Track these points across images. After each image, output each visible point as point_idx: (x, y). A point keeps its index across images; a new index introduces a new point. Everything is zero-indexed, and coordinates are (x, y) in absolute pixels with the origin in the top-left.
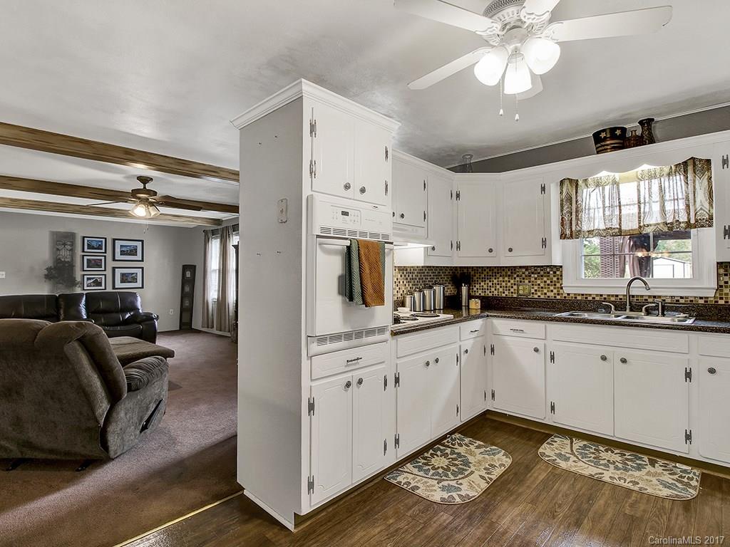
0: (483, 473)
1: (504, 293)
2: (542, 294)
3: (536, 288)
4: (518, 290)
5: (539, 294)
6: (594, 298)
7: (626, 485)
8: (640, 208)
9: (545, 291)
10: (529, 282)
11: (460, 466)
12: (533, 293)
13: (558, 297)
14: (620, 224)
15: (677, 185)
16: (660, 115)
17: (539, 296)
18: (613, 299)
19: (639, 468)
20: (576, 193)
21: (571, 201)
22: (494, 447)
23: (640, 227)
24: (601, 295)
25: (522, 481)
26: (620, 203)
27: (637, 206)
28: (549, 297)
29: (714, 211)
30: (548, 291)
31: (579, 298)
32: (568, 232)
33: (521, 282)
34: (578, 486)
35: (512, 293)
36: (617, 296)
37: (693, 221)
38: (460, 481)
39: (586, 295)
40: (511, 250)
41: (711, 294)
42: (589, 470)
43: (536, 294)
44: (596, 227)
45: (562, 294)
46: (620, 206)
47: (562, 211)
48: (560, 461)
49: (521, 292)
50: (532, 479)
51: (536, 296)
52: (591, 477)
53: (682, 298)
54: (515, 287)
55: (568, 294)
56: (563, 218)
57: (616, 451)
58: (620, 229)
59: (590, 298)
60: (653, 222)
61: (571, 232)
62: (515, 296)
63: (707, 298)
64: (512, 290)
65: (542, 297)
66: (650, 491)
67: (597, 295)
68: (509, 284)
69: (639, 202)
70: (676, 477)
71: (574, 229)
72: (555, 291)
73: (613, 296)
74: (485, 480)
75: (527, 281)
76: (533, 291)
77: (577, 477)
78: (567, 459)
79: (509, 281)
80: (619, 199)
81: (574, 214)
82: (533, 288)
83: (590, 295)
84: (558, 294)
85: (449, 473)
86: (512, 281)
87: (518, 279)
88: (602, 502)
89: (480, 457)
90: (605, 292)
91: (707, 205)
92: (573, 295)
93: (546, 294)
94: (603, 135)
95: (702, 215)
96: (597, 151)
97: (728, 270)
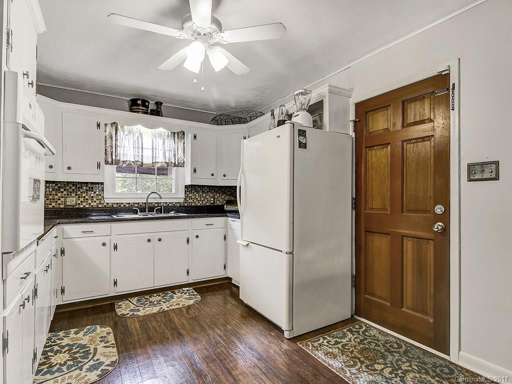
0: (103, 344)
1: (51, 204)
2: (87, 204)
3: (82, 199)
4: (65, 202)
5: (84, 204)
6: (125, 205)
7: (176, 307)
8: (153, 151)
9: (90, 202)
10: (76, 195)
11: (81, 351)
12: (79, 204)
13: (100, 206)
14: (142, 159)
15: (170, 143)
16: (165, 102)
17: (84, 206)
18: (136, 205)
19: (172, 297)
20: (116, 134)
21: (112, 139)
22: (88, 327)
23: (153, 163)
24: (129, 203)
25: (130, 334)
26: (142, 146)
27: (151, 150)
28: (92, 206)
29: (185, 159)
30: (92, 202)
31: (115, 206)
32: (110, 160)
33: (68, 195)
34: (159, 320)
35: (59, 204)
36: (139, 203)
37: (177, 163)
38: (95, 358)
39: (120, 203)
40: (69, 168)
41: (182, 200)
42: (155, 310)
43: (82, 204)
44: (128, 159)
45: (103, 204)
46: (142, 149)
47: (106, 144)
48: (137, 313)
49: (68, 203)
50: (133, 329)
51: (82, 206)
52: (159, 312)
53: (170, 203)
54: (62, 199)
55: (108, 204)
56: (106, 149)
57: (155, 295)
58: (142, 163)
59: (122, 206)
60: (160, 161)
61: (112, 160)
62: (62, 206)
63: (180, 203)
64: (59, 202)
65: (87, 206)
66: (186, 304)
67: (127, 203)
68: (56, 197)
69: (153, 148)
70: (188, 294)
71: (114, 158)
72: (98, 202)
73: (136, 203)
74: (110, 347)
75: (73, 195)
76: (79, 202)
77: (154, 315)
78: (138, 310)
79: (57, 195)
80: (142, 144)
81: (114, 148)
82: (79, 200)
83: (122, 204)
84: (100, 204)
85: (79, 360)
86: (59, 195)
87: (65, 192)
88: (176, 319)
89: (87, 338)
90: (132, 201)
91: (183, 156)
92: (111, 204)
93: (90, 204)
94: (139, 102)
95: (181, 161)
96: (131, 110)
97: (190, 188)
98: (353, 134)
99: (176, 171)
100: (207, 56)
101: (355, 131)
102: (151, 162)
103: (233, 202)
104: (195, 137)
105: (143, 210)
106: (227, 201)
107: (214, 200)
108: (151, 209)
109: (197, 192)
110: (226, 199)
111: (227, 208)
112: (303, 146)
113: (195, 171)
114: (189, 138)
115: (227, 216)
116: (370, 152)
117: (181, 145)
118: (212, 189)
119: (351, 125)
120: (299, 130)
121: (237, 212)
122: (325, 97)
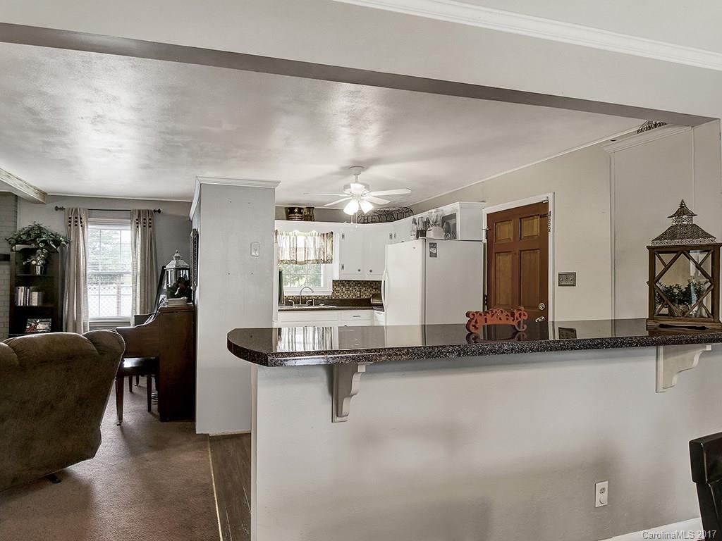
8: (305, 250)
14: (296, 258)
15: (320, 242)
16: (316, 207)
18: (291, 298)
24: (286, 296)
26: (297, 247)
29: (333, 257)
36: (293, 296)
37: (325, 260)
41: (330, 294)
44: (285, 259)
46: (296, 249)
53: (320, 296)
58: (296, 261)
60: (311, 259)
63: (329, 296)
69: (305, 248)
73: (291, 296)
80: (297, 245)
90: (288, 294)
91: (331, 253)
94: (296, 210)
95: (329, 258)
96: (288, 219)
97: (337, 283)
98: (485, 241)
99: (325, 267)
100: (360, 207)
101: (487, 238)
102: (303, 260)
103: (378, 296)
104: (343, 236)
105: (297, 302)
106: (373, 295)
107: (360, 294)
108: (304, 302)
109: (344, 286)
110: (372, 292)
111: (374, 301)
112: (433, 255)
113: (343, 267)
114: (337, 238)
115: (373, 309)
116: (498, 257)
117: (329, 243)
118: (358, 283)
119: (484, 232)
120: (430, 244)
121: (382, 305)
122: (457, 211)
